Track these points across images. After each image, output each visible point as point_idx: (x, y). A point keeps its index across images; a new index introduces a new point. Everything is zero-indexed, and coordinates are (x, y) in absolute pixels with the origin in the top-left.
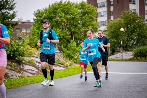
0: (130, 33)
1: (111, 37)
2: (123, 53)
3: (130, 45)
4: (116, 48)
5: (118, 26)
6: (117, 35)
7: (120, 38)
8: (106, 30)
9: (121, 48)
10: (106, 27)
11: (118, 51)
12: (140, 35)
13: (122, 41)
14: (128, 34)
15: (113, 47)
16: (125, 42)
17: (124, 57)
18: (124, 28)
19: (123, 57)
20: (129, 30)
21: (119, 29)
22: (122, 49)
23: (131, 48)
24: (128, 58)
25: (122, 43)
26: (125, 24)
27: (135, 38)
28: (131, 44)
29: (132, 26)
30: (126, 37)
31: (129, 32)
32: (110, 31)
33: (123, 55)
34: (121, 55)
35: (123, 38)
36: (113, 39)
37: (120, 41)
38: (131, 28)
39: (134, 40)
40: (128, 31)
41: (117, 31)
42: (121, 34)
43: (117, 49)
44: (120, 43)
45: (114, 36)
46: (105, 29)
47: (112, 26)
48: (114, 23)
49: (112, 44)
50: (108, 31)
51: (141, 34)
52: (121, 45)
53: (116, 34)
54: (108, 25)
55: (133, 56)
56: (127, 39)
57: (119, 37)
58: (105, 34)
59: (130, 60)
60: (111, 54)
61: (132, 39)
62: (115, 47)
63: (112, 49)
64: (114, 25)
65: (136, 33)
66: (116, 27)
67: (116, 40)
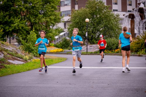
0: (95, 24)
2: (88, 46)
3: (96, 38)
5: (83, 17)
6: (82, 26)
7: (84, 29)
8: (70, 20)
9: (86, 40)
10: (70, 17)
12: (107, 26)
13: (87, 33)
14: (94, 25)
16: (91, 34)
17: (90, 50)
18: (89, 19)
19: (88, 50)
20: (95, 21)
21: (84, 20)
22: (87, 41)
23: (97, 40)
24: (93, 51)
25: (87, 35)
26: (90, 14)
27: (101, 29)
28: (97, 36)
29: (98, 16)
30: (91, 29)
32: (74, 22)
33: (88, 48)
34: (86, 48)
35: (89, 29)
37: (85, 33)
38: (97, 18)
39: (100, 32)
40: (94, 22)
41: (81, 21)
42: (86, 26)
46: (69, 19)
47: (76, 16)
48: (79, 13)
50: (72, 21)
52: (86, 37)
53: (81, 24)
54: (73, 15)
56: (93, 31)
57: (84, 28)
58: (69, 25)
59: (96, 53)
61: (98, 31)
64: (79, 16)
65: (102, 25)
66: (80, 18)
67: (81, 32)
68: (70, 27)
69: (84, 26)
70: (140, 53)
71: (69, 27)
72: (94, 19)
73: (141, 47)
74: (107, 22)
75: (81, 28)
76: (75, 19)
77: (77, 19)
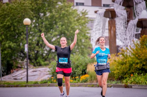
1: (3, 37)
2: (30, 71)
3: (44, 55)
4: (15, 60)
5: (19, 16)
6: (17, 34)
7: (22, 40)
9: (26, 60)
11: (19, 66)
13: (26, 45)
15: (8, 59)
16: (34, 48)
17: (32, 77)
18: (32, 19)
19: (29, 77)
20: (42, 23)
22: (27, 62)
23: (46, 60)
24: (39, 80)
25: (26, 50)
26: (32, 10)
28: (46, 52)
29: (48, 14)
31: (42, 27)
33: (29, 74)
34: (26, 73)
35: (30, 40)
36: (8, 42)
37: (24, 45)
38: (47, 18)
40: (41, 25)
41: (16, 24)
42: (25, 32)
43: (18, 63)
45: (10, 35)
47: (5, 14)
48: (10, 7)
49: (6, 52)
51: (66, 32)
52: (24, 54)
53: (14, 30)
55: (50, 76)
56: (38, 42)
57: (22, 37)
62: (13, 58)
63: (5, 62)
64: (11, 13)
65: (56, 31)
66: (14, 18)
67: (15, 44)
69: (20, 34)
70: (127, 82)
72: (40, 20)
73: (130, 70)
74: (64, 27)
75: (16, 37)
76: (2, 19)
77: (7, 19)
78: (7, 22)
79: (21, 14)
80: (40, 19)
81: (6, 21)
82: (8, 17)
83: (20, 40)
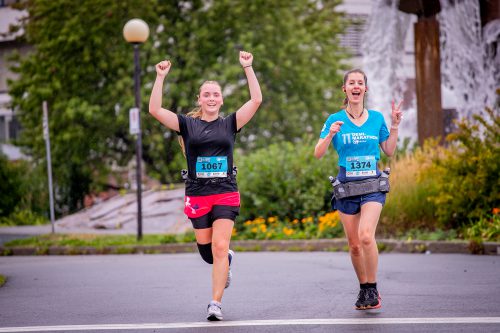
0: (192, 58)
1: (58, 84)
2: (148, 200)
4: (98, 161)
5: (109, 10)
6: (105, 73)
7: (121, 93)
8: (21, 32)
9: (133, 163)
10: (25, 13)
11: (113, 182)
13: (134, 113)
14: (181, 63)
15: (76, 159)
17: (156, 222)
18: (152, 23)
19: (145, 221)
20: (187, 35)
21: (114, 30)
22: (138, 167)
25: (135, 127)
27: (228, 90)
29: (208, 5)
31: (186, 49)
32: (50, 44)
33: (146, 209)
34: (134, 208)
35: (147, 93)
36: (73, 101)
37: (127, 112)
38: (203, 18)
40: (182, 44)
41: (98, 40)
42: (132, 67)
43: (106, 172)
44: (128, 126)
45: (81, 77)
46: (13, 29)
47: (63, 6)
49: (67, 136)
50: (33, 42)
51: (270, 64)
52: (128, 142)
53: (95, 61)
57: (120, 85)
58: (18, 65)
60: (60, 204)
62: (93, 155)
63: (65, 170)
65: (233, 62)
66: (92, 18)
67: (97, 108)
68: (28, 81)
69: (115, 73)
70: (478, 234)
71: (15, 77)
72: (179, 25)
73: (488, 192)
74: (261, 47)
75: (101, 85)
76: (53, 23)
77: (67, 23)
78: (68, 35)
79: (115, 6)
80: (182, 20)
81: (64, 30)
82: (74, 14)
83: (114, 93)
